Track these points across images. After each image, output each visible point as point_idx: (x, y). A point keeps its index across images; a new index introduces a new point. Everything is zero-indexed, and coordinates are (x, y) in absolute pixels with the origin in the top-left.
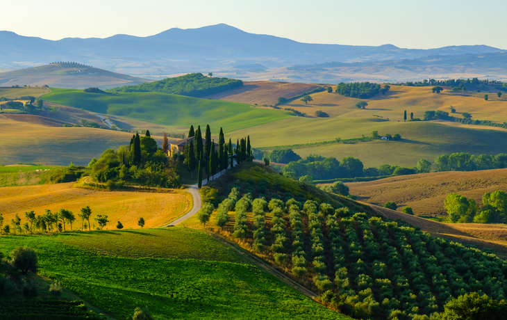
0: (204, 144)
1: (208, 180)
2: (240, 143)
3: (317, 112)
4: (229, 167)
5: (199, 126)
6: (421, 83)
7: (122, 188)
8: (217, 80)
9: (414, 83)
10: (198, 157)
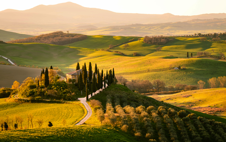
0: (88, 73)
1: (92, 95)
2: (108, 73)
3: (135, 53)
4: (103, 88)
5: (85, 63)
6: (193, 36)
7: (38, 101)
8: (72, 35)
9: (188, 35)
10: (85, 82)
